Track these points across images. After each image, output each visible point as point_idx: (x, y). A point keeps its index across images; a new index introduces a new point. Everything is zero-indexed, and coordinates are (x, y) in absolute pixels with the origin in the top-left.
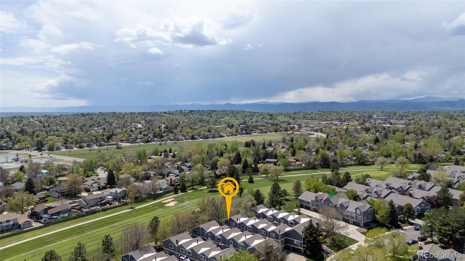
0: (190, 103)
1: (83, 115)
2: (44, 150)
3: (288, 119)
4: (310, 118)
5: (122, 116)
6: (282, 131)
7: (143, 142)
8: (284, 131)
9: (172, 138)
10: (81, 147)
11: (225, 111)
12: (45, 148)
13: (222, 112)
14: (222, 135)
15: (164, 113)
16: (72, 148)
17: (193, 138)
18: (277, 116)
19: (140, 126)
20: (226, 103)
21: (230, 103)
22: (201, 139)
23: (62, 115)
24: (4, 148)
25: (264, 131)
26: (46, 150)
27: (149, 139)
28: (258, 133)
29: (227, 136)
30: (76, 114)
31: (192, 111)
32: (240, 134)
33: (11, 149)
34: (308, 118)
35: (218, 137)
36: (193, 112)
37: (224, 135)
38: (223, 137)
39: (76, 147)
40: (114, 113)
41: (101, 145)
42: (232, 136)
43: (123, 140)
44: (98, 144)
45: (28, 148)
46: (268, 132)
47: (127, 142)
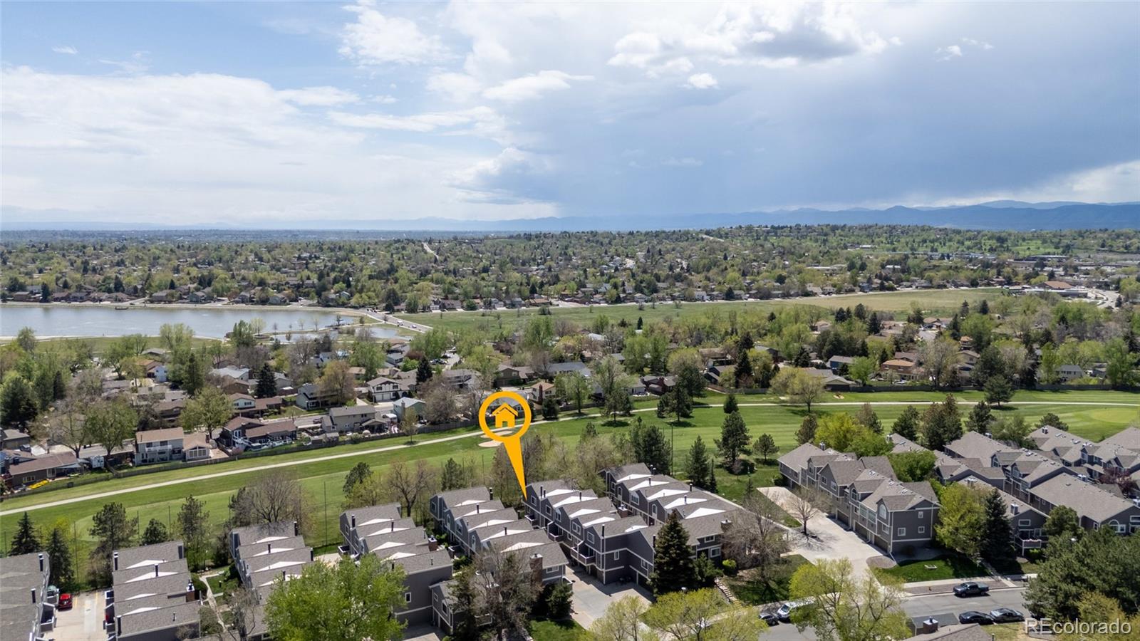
0: (794, 208)
1: (528, 237)
2: (398, 311)
3: (1047, 250)
4: (1122, 249)
5: (607, 240)
6: (993, 285)
7: (607, 302)
8: (1001, 283)
9: (677, 294)
10: (472, 307)
11: (870, 227)
12: (403, 305)
13: (860, 229)
14: (809, 289)
15: (708, 233)
16: (454, 309)
17: (729, 295)
18: (1021, 241)
19: (630, 263)
20: (892, 206)
21: (905, 205)
22: (750, 300)
23: (487, 238)
24: (331, 304)
25: (937, 281)
26: (402, 310)
27: (622, 295)
28: (917, 287)
29: (823, 293)
30: (515, 235)
31: (779, 228)
32: (862, 290)
33: (344, 305)
34: (1115, 249)
35: (797, 295)
36: (779, 232)
37: (817, 290)
38: (815, 294)
39: (462, 307)
40: (594, 234)
41: (513, 305)
42: (838, 292)
43: (567, 296)
44: (508, 302)
45: (375, 304)
46: (948, 285)
47: (571, 301)
